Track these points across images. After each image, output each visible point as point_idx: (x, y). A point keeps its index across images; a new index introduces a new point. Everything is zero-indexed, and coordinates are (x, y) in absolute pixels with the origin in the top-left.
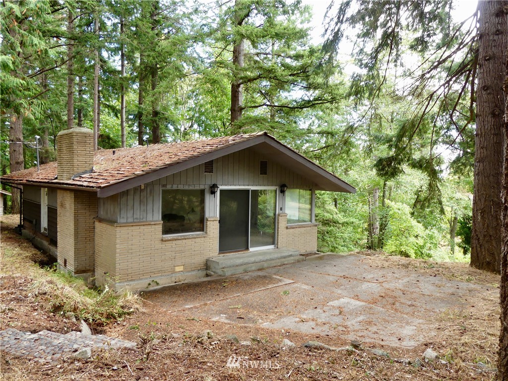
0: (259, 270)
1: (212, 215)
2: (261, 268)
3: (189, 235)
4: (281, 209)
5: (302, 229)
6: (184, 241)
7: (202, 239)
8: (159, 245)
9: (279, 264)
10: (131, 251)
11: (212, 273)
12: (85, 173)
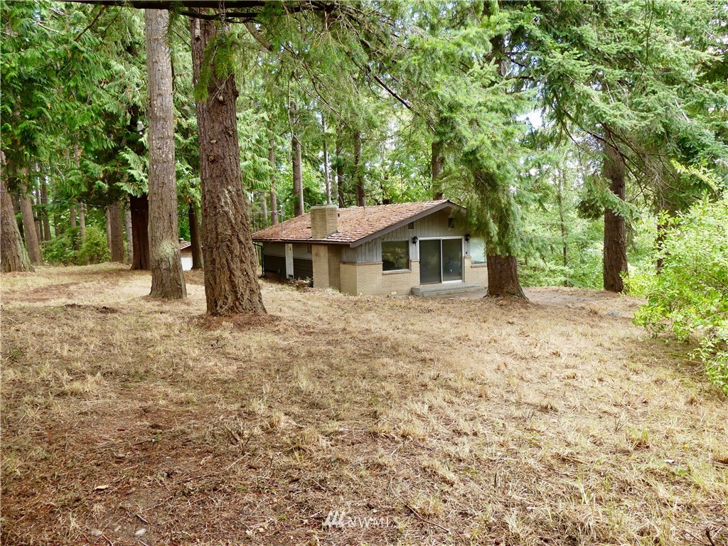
1: (414, 258)
3: (399, 271)
4: (466, 253)
6: (396, 275)
7: (408, 273)
8: (381, 277)
10: (365, 280)
12: (333, 233)
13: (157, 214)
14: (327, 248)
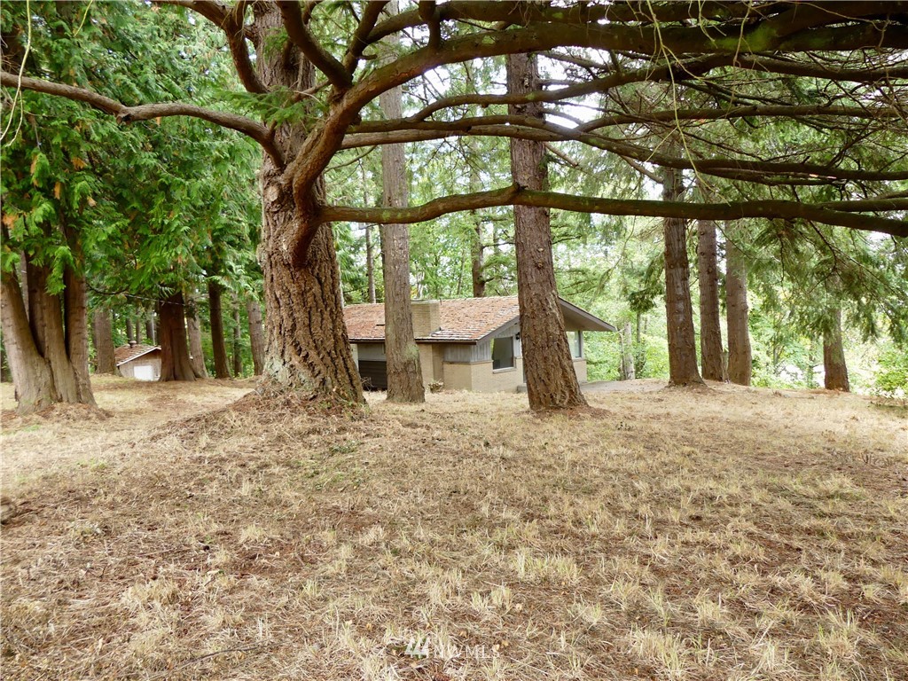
1: (517, 355)
3: (507, 369)
6: (505, 373)
7: (514, 372)
8: (492, 376)
10: (478, 380)
12: (436, 331)
13: (400, 316)
14: (430, 347)
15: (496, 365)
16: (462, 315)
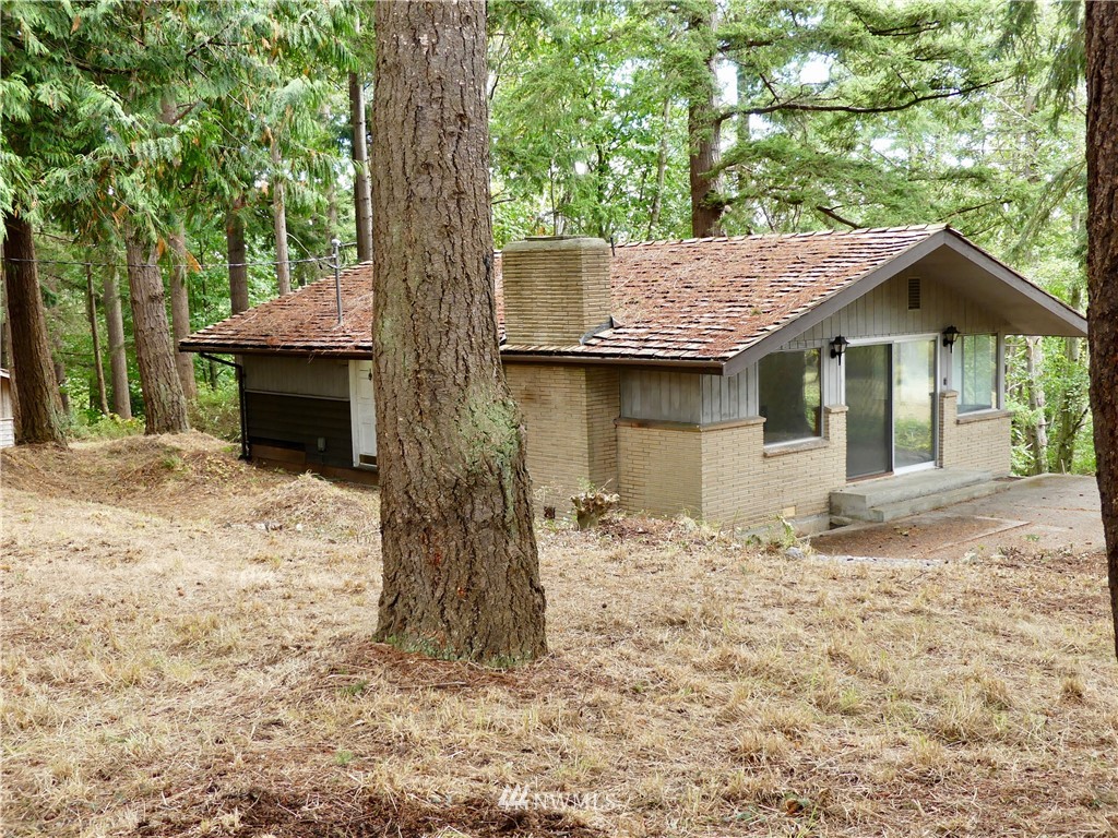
0: (936, 509)
1: (833, 402)
2: (937, 505)
3: (802, 444)
4: (945, 382)
5: (983, 423)
6: (795, 456)
7: (823, 451)
8: (758, 465)
9: (966, 498)
10: (721, 478)
11: (846, 519)
12: (600, 328)
14: (581, 375)
15: (773, 430)
16: (673, 285)
